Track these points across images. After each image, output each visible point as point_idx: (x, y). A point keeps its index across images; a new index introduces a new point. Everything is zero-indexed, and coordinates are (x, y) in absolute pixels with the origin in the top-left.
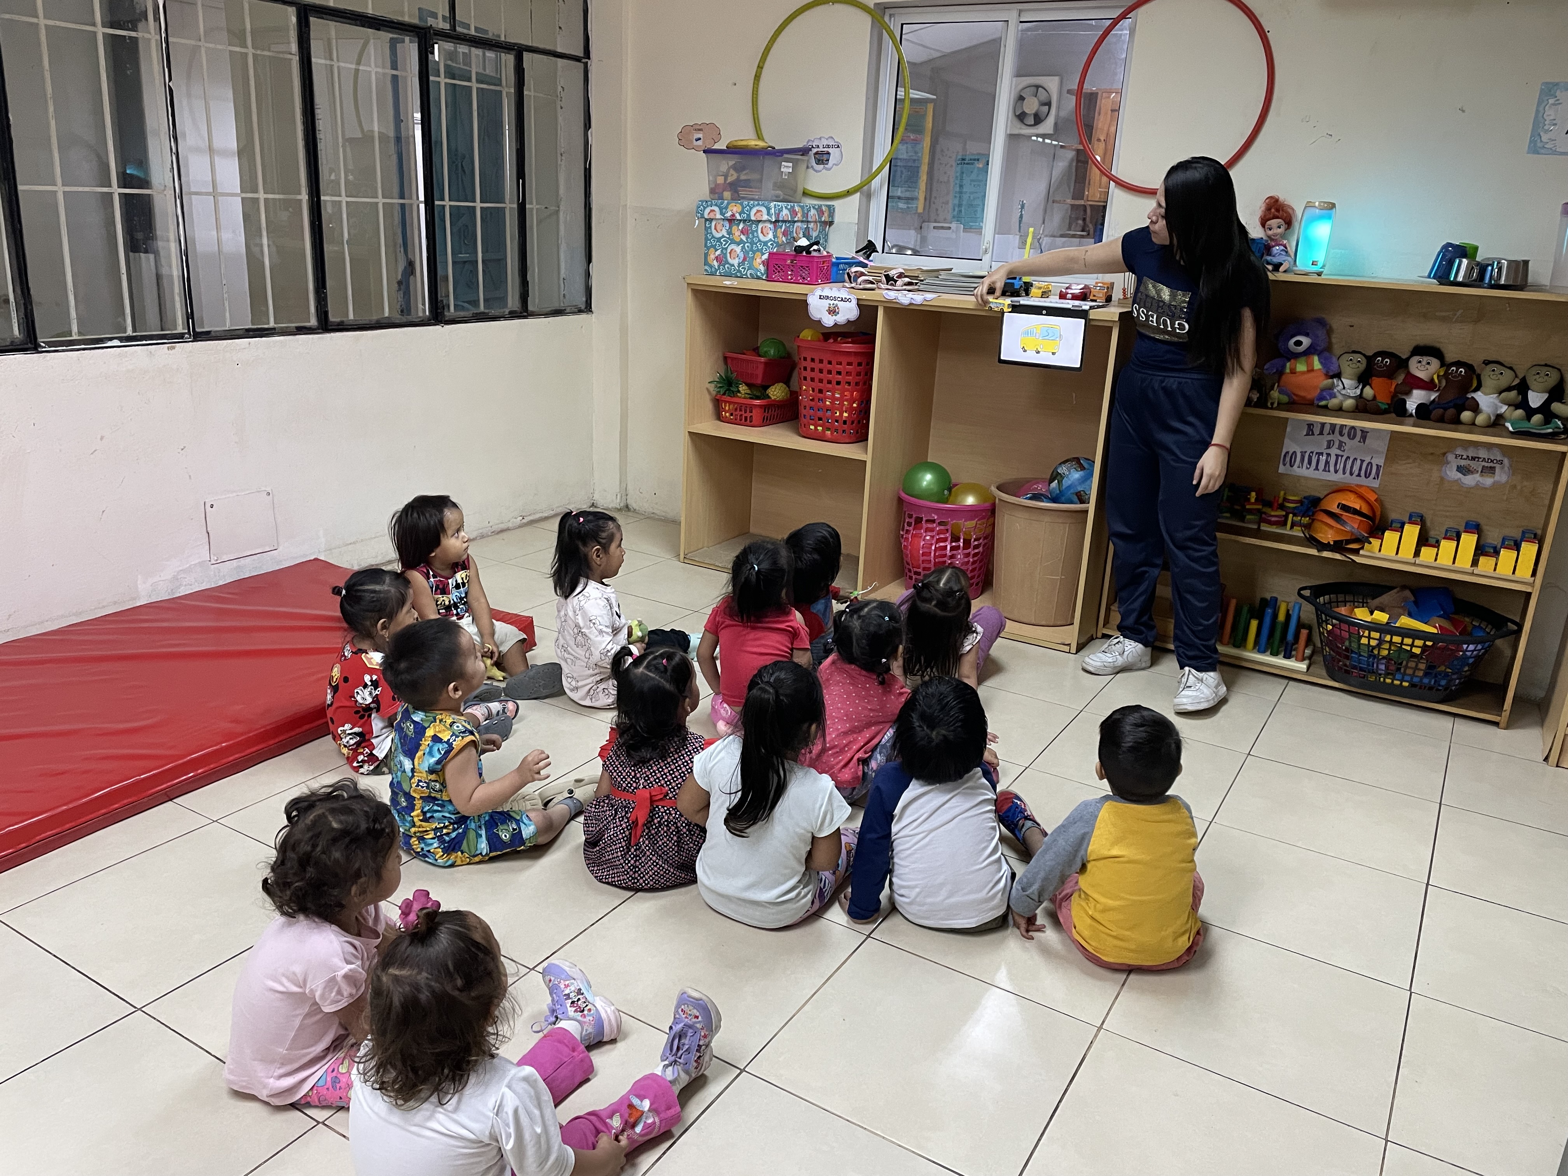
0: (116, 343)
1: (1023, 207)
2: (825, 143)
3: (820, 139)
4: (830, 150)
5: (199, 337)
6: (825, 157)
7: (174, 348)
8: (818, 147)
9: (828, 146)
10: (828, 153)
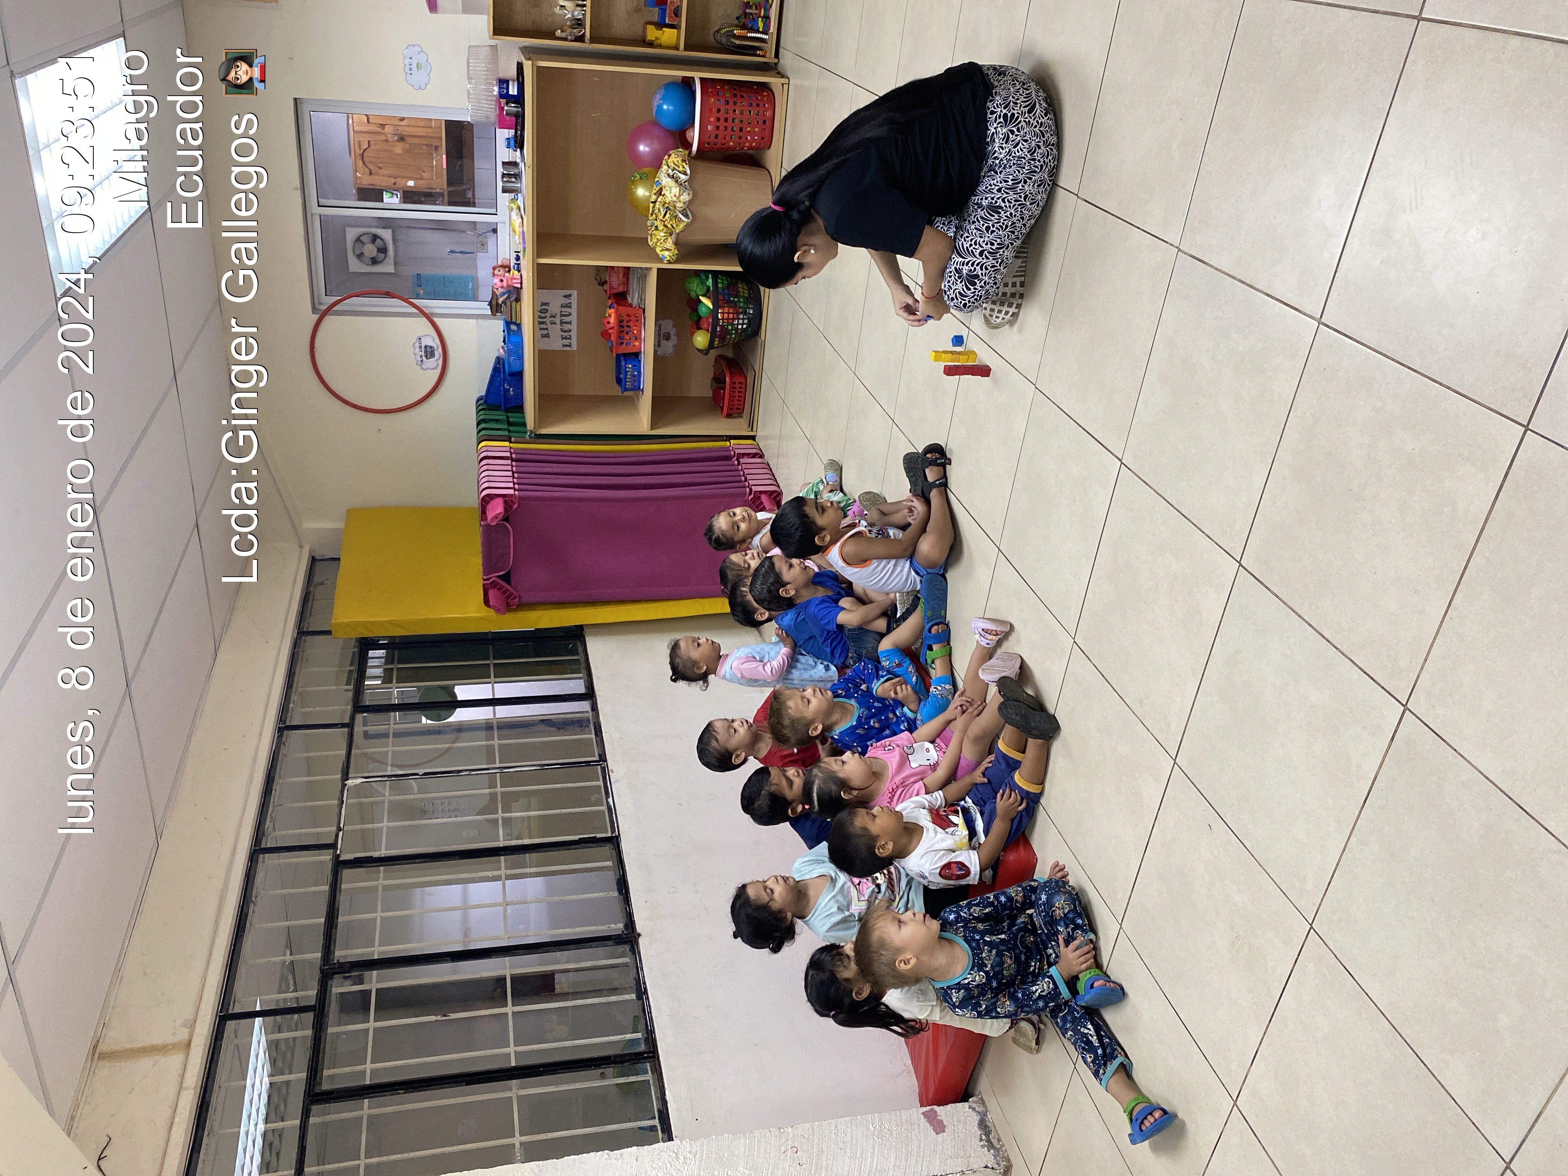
0: (610, 800)
1: (452, 252)
2: (418, 350)
3: (415, 354)
4: (423, 346)
5: (603, 758)
6: (429, 349)
7: (612, 770)
8: (421, 356)
9: (420, 347)
10: (426, 347)
